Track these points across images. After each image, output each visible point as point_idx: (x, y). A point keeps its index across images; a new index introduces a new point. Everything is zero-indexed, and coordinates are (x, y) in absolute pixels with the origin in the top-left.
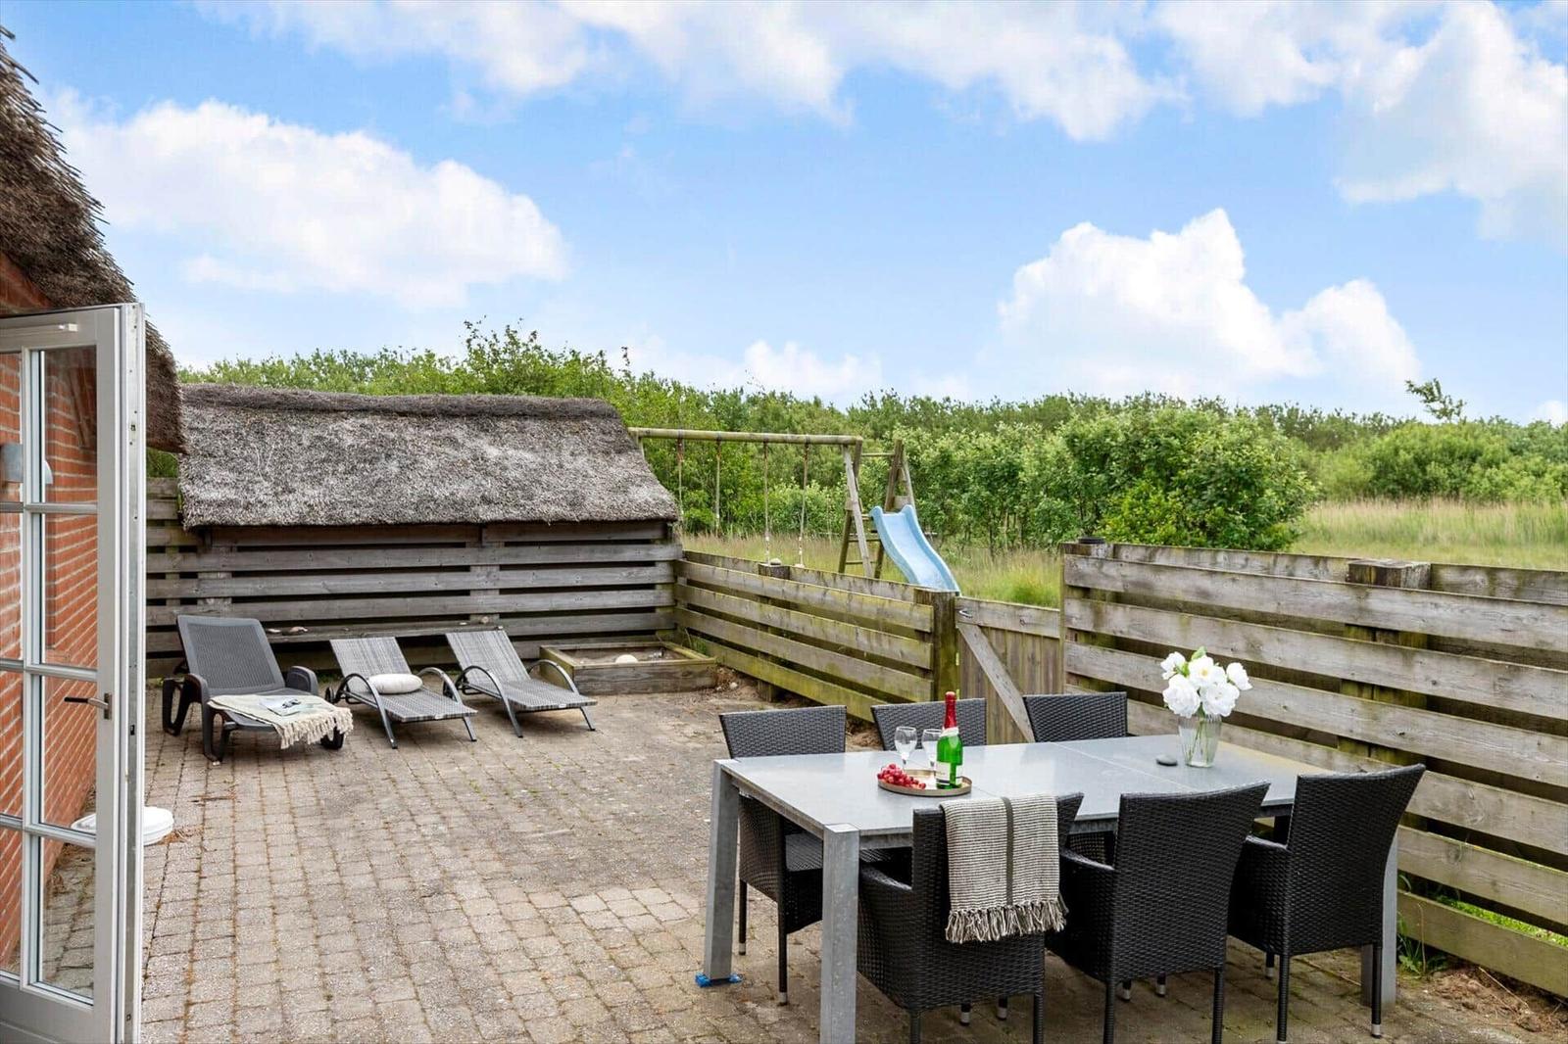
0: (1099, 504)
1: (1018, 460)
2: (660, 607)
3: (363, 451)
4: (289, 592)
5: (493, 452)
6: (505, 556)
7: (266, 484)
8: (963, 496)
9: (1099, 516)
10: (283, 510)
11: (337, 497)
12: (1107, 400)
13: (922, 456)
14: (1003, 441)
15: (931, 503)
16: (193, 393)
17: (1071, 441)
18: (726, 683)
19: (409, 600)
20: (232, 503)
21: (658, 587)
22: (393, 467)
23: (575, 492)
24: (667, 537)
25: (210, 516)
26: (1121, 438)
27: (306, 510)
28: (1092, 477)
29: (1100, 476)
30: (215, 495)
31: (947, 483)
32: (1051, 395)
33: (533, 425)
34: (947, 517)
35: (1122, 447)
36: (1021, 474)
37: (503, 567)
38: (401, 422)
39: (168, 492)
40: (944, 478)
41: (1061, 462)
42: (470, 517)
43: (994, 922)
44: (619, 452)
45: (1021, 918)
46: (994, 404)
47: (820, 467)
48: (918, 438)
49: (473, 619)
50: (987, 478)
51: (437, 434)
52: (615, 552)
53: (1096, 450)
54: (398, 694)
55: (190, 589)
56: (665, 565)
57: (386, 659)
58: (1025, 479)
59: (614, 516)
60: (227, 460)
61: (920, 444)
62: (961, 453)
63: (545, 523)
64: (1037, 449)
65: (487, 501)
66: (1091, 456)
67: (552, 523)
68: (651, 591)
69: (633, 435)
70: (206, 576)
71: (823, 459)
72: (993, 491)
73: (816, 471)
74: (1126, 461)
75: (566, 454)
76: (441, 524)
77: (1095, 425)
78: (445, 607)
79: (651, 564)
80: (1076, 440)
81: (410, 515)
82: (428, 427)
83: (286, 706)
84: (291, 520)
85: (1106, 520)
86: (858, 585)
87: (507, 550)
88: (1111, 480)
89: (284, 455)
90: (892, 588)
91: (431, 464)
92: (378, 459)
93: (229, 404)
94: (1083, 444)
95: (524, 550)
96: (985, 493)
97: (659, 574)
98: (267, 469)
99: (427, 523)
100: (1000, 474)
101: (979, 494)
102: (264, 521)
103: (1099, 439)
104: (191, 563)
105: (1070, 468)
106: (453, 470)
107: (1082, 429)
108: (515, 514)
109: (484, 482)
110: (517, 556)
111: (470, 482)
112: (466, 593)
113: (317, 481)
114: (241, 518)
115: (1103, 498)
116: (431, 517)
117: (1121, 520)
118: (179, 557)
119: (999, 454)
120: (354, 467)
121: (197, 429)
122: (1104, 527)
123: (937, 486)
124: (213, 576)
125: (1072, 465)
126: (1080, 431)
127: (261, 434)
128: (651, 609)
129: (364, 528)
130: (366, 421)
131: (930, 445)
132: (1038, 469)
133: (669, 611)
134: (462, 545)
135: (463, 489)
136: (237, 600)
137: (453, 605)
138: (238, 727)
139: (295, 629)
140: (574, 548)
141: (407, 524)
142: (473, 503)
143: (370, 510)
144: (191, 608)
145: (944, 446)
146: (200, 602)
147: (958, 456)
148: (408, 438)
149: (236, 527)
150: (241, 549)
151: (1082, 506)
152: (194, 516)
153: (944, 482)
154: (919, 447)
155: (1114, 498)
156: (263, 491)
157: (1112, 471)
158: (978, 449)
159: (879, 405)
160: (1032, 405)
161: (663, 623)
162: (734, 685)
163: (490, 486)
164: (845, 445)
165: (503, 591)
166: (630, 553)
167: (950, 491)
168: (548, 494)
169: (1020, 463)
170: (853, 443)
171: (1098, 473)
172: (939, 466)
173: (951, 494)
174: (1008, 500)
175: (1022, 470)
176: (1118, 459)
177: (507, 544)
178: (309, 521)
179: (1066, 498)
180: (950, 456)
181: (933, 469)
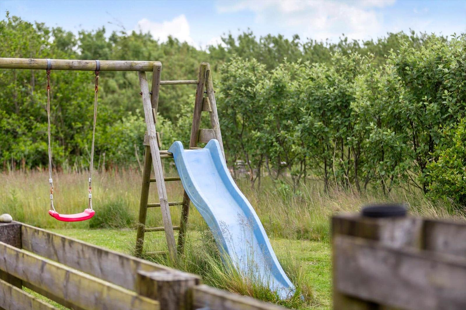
0: (432, 134)
1: (351, 90)
8: (297, 128)
9: (431, 149)
12: (445, 38)
13: (257, 87)
14: (337, 71)
15: (267, 135)
17: (402, 69)
26: (454, 65)
28: (425, 106)
29: (432, 105)
31: (281, 114)
32: (395, 33)
34: (282, 149)
35: (454, 74)
36: (353, 105)
40: (278, 109)
41: (392, 91)
46: (342, 41)
47: (177, 101)
48: (253, 69)
50: (320, 109)
53: (429, 78)
58: (357, 110)
61: (255, 75)
62: (295, 83)
64: (369, 79)
66: (423, 84)
71: (180, 93)
72: (327, 123)
73: (172, 104)
74: (458, 88)
77: (427, 52)
80: (407, 68)
85: (438, 152)
86: (87, 256)
88: (444, 109)
90: (122, 264)
94: (415, 71)
96: (318, 124)
100: (333, 104)
101: (313, 125)
103: (429, 67)
105: (401, 97)
107: (412, 57)
115: (436, 127)
117: (453, 152)
119: (332, 84)
122: (436, 159)
123: (272, 118)
125: (403, 93)
126: (410, 59)
131: (265, 76)
132: (370, 99)
145: (278, 76)
147: (292, 86)
151: (415, 137)
153: (278, 113)
154: (254, 78)
155: (446, 130)
157: (445, 100)
158: (312, 79)
159: (237, 44)
160: (376, 42)
164: (142, 71)
167: (284, 122)
169: (352, 93)
170: (151, 69)
171: (430, 102)
172: (274, 97)
173: (285, 125)
174: (341, 131)
175: (354, 100)
176: (451, 87)
179: (398, 129)
180: (284, 87)
181: (267, 100)
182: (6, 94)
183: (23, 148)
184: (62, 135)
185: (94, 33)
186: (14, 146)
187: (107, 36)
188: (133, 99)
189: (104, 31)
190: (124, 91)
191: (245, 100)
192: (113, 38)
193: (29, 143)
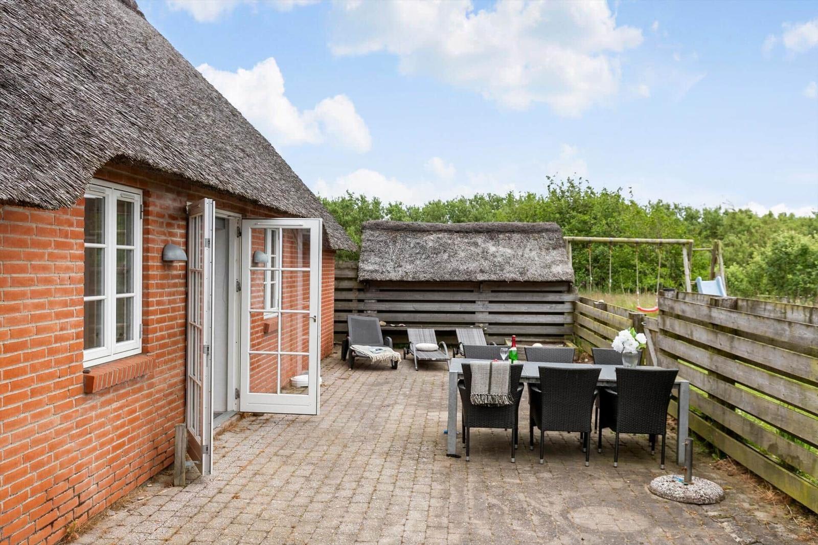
2: (567, 324)
3: (435, 249)
4: (399, 309)
5: (492, 249)
6: (493, 296)
7: (392, 263)
10: (395, 274)
11: (418, 269)
16: (372, 225)
18: (583, 359)
19: (448, 315)
20: (376, 271)
21: (566, 314)
22: (446, 256)
23: (524, 268)
24: (570, 290)
25: (367, 276)
27: (405, 274)
30: (371, 268)
33: (516, 236)
37: (491, 302)
38: (455, 236)
39: (354, 267)
42: (473, 279)
43: (483, 398)
44: (554, 249)
45: (493, 398)
49: (477, 324)
51: (470, 241)
52: (544, 296)
54: (427, 351)
55: (361, 306)
56: (569, 303)
57: (428, 338)
59: (540, 279)
60: (380, 254)
63: (507, 282)
65: (482, 271)
67: (510, 282)
68: (562, 316)
69: (564, 241)
70: (367, 301)
75: (527, 250)
76: (460, 281)
78: (464, 318)
79: (562, 303)
81: (447, 277)
82: (467, 238)
83: (377, 350)
84: (398, 278)
87: (493, 294)
89: (402, 251)
91: (463, 254)
92: (440, 253)
93: (385, 229)
95: (500, 294)
97: (566, 308)
98: (394, 257)
99: (454, 281)
102: (388, 279)
104: (361, 296)
106: (472, 257)
108: (493, 277)
109: (484, 263)
110: (497, 297)
111: (477, 263)
112: (474, 313)
113: (412, 262)
114: (379, 277)
116: (456, 278)
118: (357, 293)
120: (429, 256)
121: (370, 240)
124: (370, 301)
127: (395, 242)
128: (562, 325)
129: (427, 282)
130: (440, 236)
133: (572, 325)
134: (472, 291)
135: (472, 266)
136: (379, 312)
137: (468, 318)
138: (357, 356)
139: (400, 325)
140: (524, 294)
141: (445, 281)
142: (475, 272)
143: (430, 275)
144: (362, 314)
146: (365, 312)
148: (456, 243)
149: (377, 281)
150: (381, 291)
152: (363, 276)
156: (390, 266)
161: (568, 332)
162: (586, 360)
163: (486, 265)
164: (684, 244)
165: (490, 313)
166: (552, 297)
168: (511, 268)
170: (688, 243)
177: (493, 291)
178: (405, 279)
180: (808, 249)
181: (796, 257)
182: (641, 250)
183: (649, 282)
184: (674, 275)
185: (713, 209)
186: (644, 280)
187: (722, 211)
188: (734, 254)
189: (720, 208)
190: (727, 248)
191: (785, 256)
192: (726, 213)
193: (653, 279)
